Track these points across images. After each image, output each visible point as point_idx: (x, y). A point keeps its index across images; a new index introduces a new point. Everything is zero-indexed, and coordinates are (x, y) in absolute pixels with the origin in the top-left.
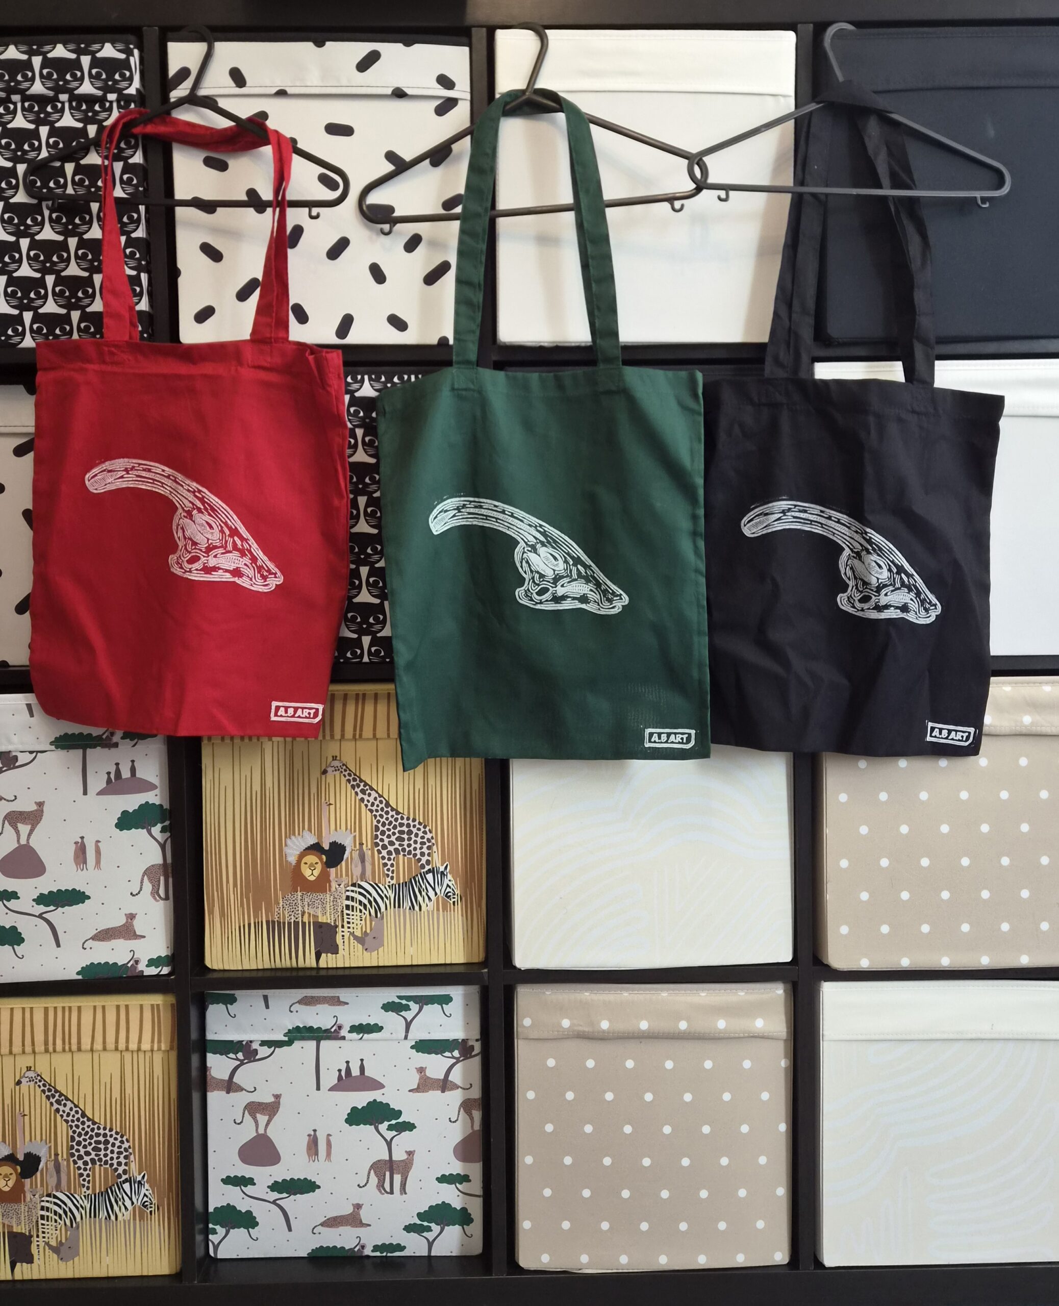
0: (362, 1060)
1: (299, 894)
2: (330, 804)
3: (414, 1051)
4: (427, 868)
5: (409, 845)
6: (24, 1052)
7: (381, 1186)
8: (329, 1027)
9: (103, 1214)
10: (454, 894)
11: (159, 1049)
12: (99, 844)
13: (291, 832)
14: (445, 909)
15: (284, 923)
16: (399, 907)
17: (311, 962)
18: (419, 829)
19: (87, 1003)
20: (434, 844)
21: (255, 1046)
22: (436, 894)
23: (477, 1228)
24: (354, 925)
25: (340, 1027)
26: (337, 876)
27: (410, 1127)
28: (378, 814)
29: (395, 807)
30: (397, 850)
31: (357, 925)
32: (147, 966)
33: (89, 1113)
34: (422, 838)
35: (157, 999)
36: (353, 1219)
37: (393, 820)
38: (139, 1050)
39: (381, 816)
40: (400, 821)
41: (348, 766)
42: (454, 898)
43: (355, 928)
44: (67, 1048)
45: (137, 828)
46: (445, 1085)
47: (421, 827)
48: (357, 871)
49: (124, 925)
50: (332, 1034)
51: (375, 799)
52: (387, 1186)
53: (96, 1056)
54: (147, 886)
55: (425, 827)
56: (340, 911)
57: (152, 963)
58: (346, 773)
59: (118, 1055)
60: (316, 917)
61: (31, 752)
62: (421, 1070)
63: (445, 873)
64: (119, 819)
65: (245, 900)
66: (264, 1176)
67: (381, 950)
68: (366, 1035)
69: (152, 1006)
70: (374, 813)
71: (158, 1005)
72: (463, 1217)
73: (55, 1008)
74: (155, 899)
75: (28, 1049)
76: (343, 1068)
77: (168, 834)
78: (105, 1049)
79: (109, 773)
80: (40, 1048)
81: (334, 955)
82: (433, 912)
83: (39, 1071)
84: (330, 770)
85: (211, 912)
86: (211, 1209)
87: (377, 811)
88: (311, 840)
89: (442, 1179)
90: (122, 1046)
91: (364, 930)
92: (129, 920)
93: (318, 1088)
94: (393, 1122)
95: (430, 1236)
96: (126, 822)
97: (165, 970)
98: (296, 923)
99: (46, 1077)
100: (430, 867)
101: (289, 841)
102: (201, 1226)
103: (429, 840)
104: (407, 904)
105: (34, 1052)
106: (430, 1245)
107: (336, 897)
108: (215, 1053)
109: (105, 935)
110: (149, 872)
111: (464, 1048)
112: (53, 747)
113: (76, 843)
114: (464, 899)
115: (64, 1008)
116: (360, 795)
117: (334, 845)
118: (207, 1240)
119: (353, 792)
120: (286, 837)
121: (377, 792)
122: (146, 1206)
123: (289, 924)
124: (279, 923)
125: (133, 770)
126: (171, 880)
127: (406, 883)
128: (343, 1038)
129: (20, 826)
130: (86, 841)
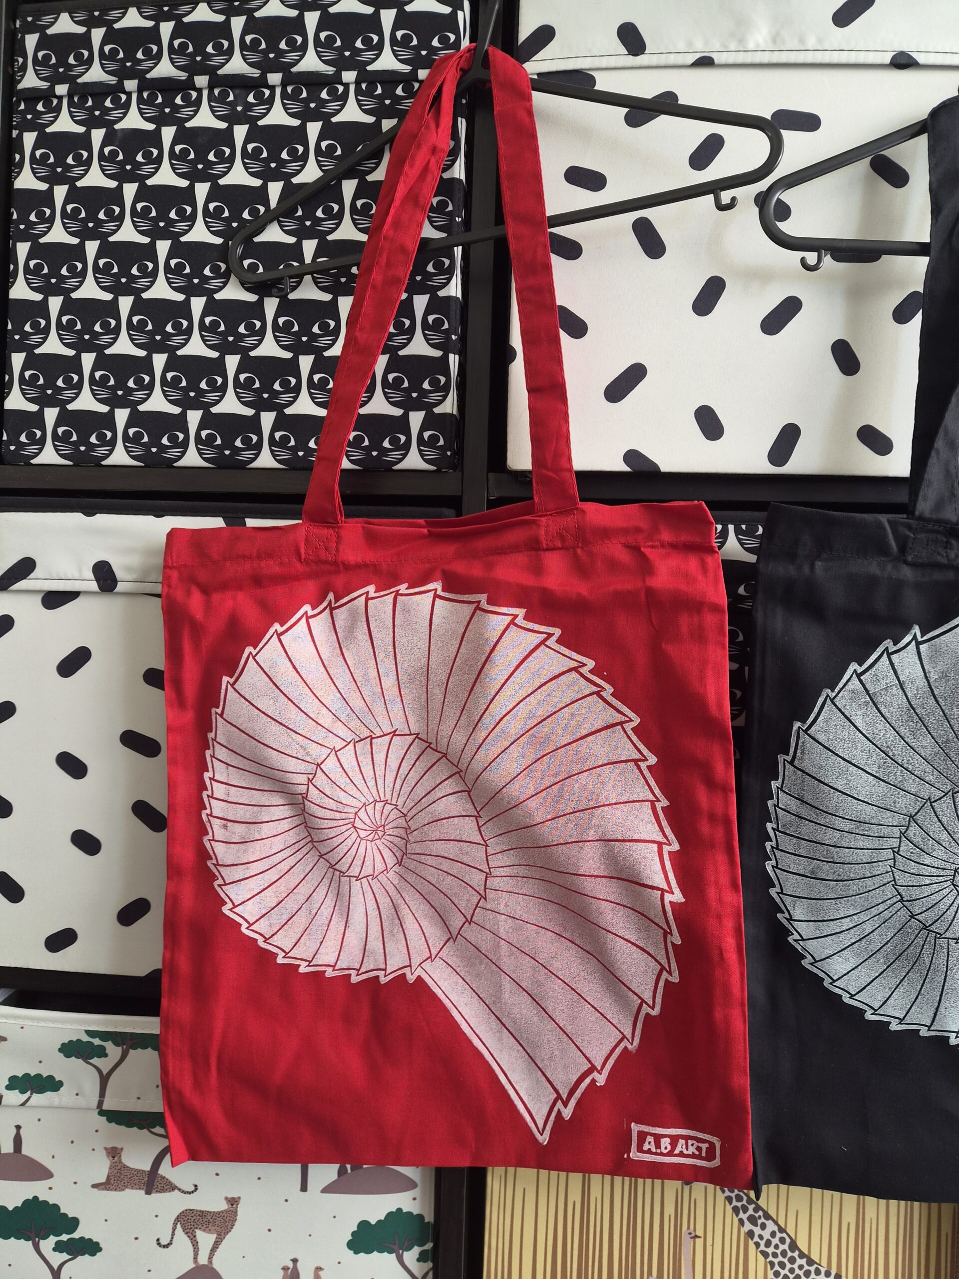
2: (696, 1237)
12: (321, 1273)
28: (776, 1261)
37: (801, 1273)
39: (782, 1265)
45: (381, 1250)
51: (773, 1234)
64: (353, 1234)
70: (771, 1258)
77: (430, 1265)
87: (775, 1255)
96: (364, 1239)
113: (285, 1269)
116: (748, 1226)
129: (200, 1234)
130: (299, 1265)
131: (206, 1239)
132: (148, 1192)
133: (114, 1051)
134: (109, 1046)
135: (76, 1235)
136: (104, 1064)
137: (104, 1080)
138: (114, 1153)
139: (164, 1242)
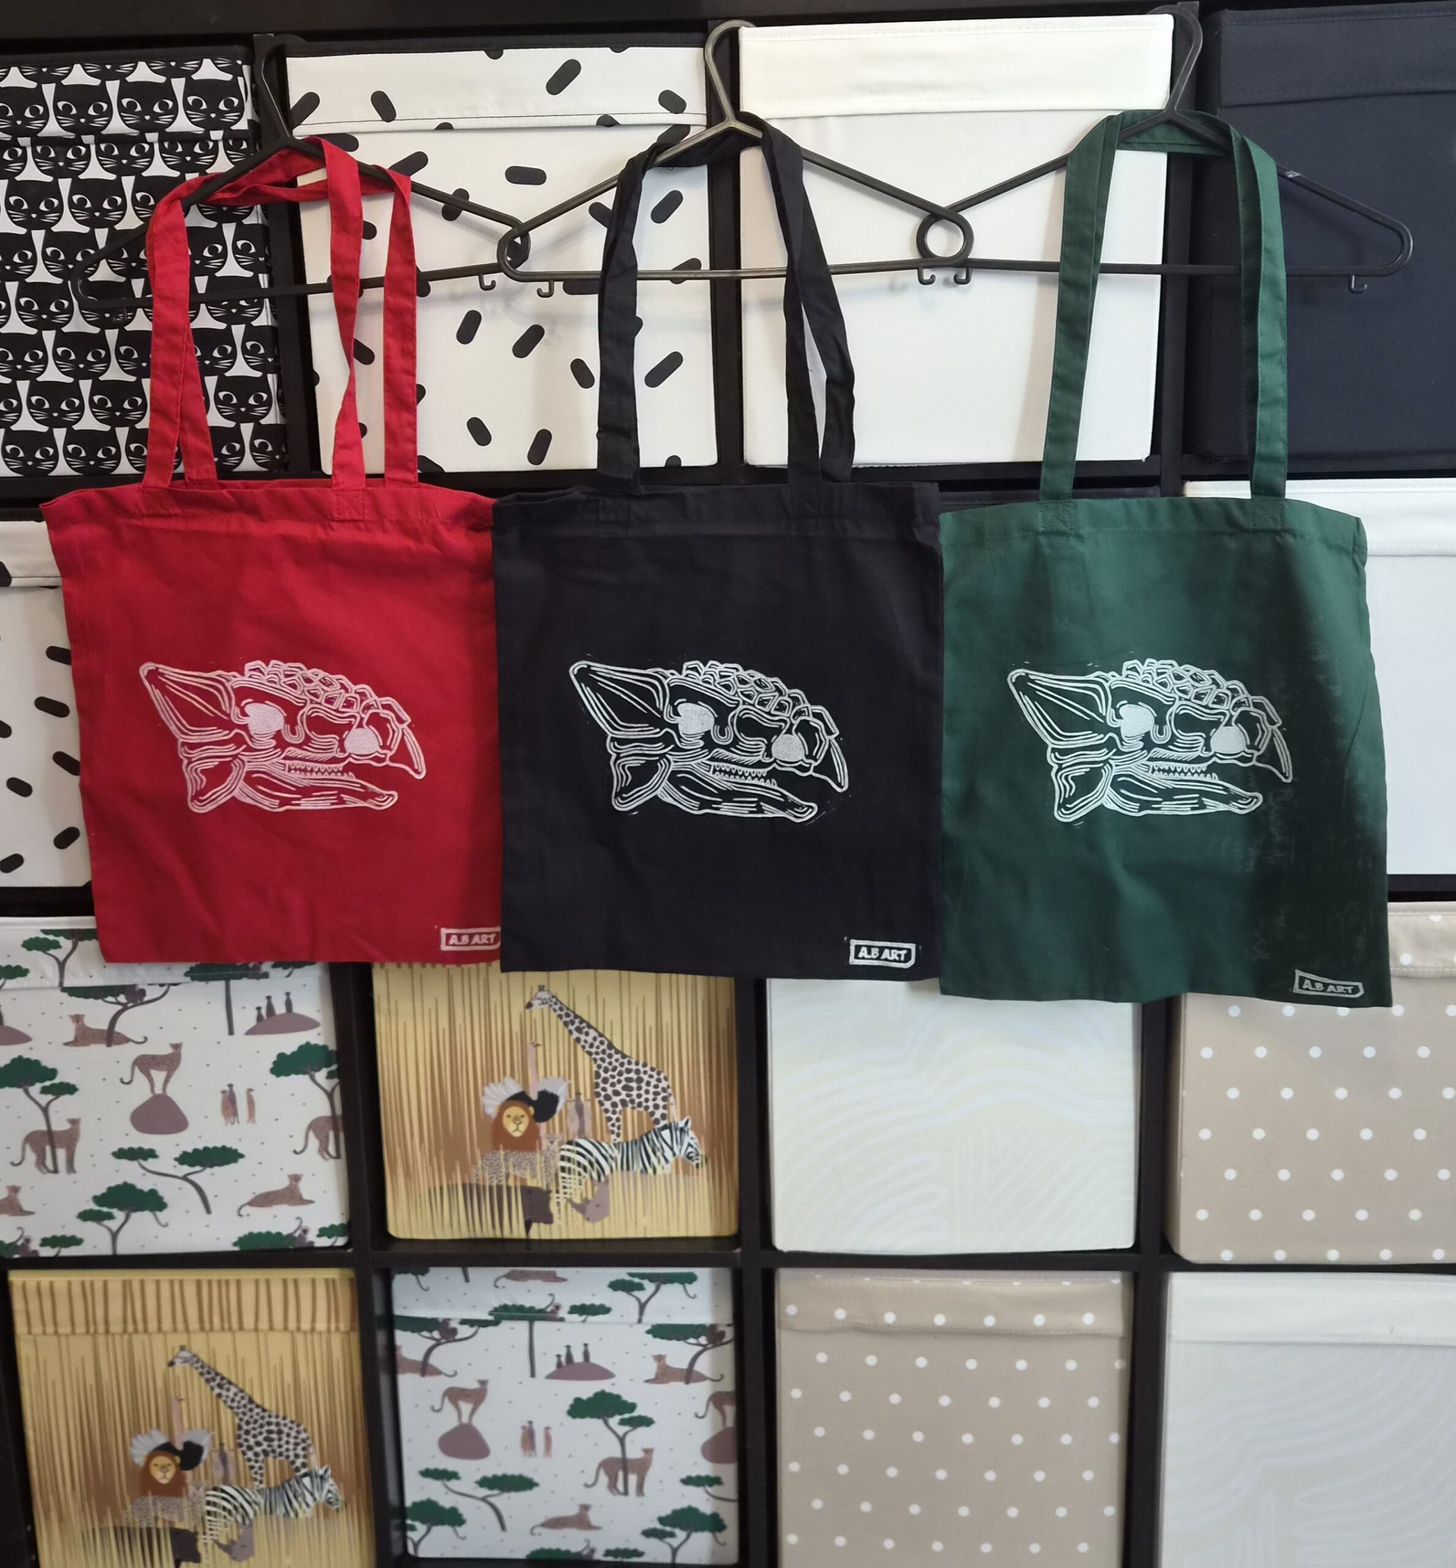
0: (586, 1345)
1: (502, 1153)
2: (537, 1045)
3: (650, 1336)
4: (663, 1123)
5: (639, 1096)
6: (175, 1330)
7: (612, 1486)
8: (543, 1306)
9: (280, 1511)
10: (698, 1155)
11: (337, 1329)
12: (252, 1093)
13: (489, 1078)
14: (686, 1172)
15: (484, 1187)
16: (628, 1169)
17: (519, 1232)
18: (651, 1076)
19: (248, 1277)
20: (670, 1095)
21: (454, 1324)
22: (674, 1154)
23: (731, 1535)
24: (572, 1191)
25: (558, 1307)
26: (548, 1132)
27: (646, 1422)
28: (598, 1057)
29: (619, 1047)
30: (624, 1103)
31: (575, 1190)
32: (319, 1236)
33: (257, 1400)
34: (656, 1087)
35: (332, 1273)
36: (581, 1521)
37: (617, 1064)
38: (313, 1330)
39: (603, 1060)
40: (626, 1066)
41: (560, 998)
42: (697, 1159)
43: (573, 1192)
44: (226, 1325)
45: (297, 1073)
46: (689, 1375)
47: (654, 1074)
48: (574, 1126)
49: (287, 1188)
50: (549, 1315)
51: (595, 1039)
52: (620, 1486)
53: (262, 1337)
54: (314, 1143)
55: (659, 1073)
56: (553, 1172)
57: (323, 1232)
58: (557, 1007)
59: (287, 1336)
60: (523, 1180)
61: (162, 985)
62: (659, 1358)
63: (686, 1129)
64: (274, 1063)
65: (435, 1159)
66: (470, 1470)
67: (606, 1220)
68: (591, 1318)
69: (327, 1281)
70: (594, 1056)
71: (333, 1280)
72: (715, 1524)
73: (210, 1283)
74: (324, 1158)
75: (180, 1326)
76: (563, 1353)
77: (336, 1081)
78: (271, 1328)
79: (259, 1009)
80: (194, 1325)
81: (548, 1226)
83: (195, 1350)
84: (536, 1003)
85: (394, 1172)
86: (408, 1503)
87: (597, 1053)
88: (515, 1088)
89: (688, 1481)
90: (292, 1325)
91: (584, 1196)
92: (294, 1183)
93: (533, 1375)
94: (627, 1416)
95: (675, 1542)
96: (283, 1066)
97: (341, 1241)
98: (499, 1188)
99: (204, 1357)
100: (666, 1122)
101: (487, 1090)
102: (397, 1522)
103: (664, 1090)
104: (638, 1167)
105: (187, 1330)
106: (675, 1552)
107: (548, 1155)
108: (405, 1330)
109: (264, 1200)
110: (315, 1126)
111: (713, 1335)
112: (188, 979)
113: (224, 1092)
114: (710, 1161)
115: (219, 1282)
116: (575, 1035)
117: (543, 1094)
118: (404, 1539)
119: (566, 1031)
120: (483, 1085)
121: (596, 1030)
122: (330, 1503)
123: (491, 1188)
124: (478, 1186)
125: (289, 1004)
126: (342, 1135)
127: (636, 1141)
128: (562, 1320)
129: (154, 1073)
130: (235, 1089)
131: (159, 1076)
132: (109, 1045)
133: (66, 944)
134: (62, 940)
135: (56, 1081)
136: (60, 954)
137: (62, 965)
138: (77, 1019)
139: (126, 1080)
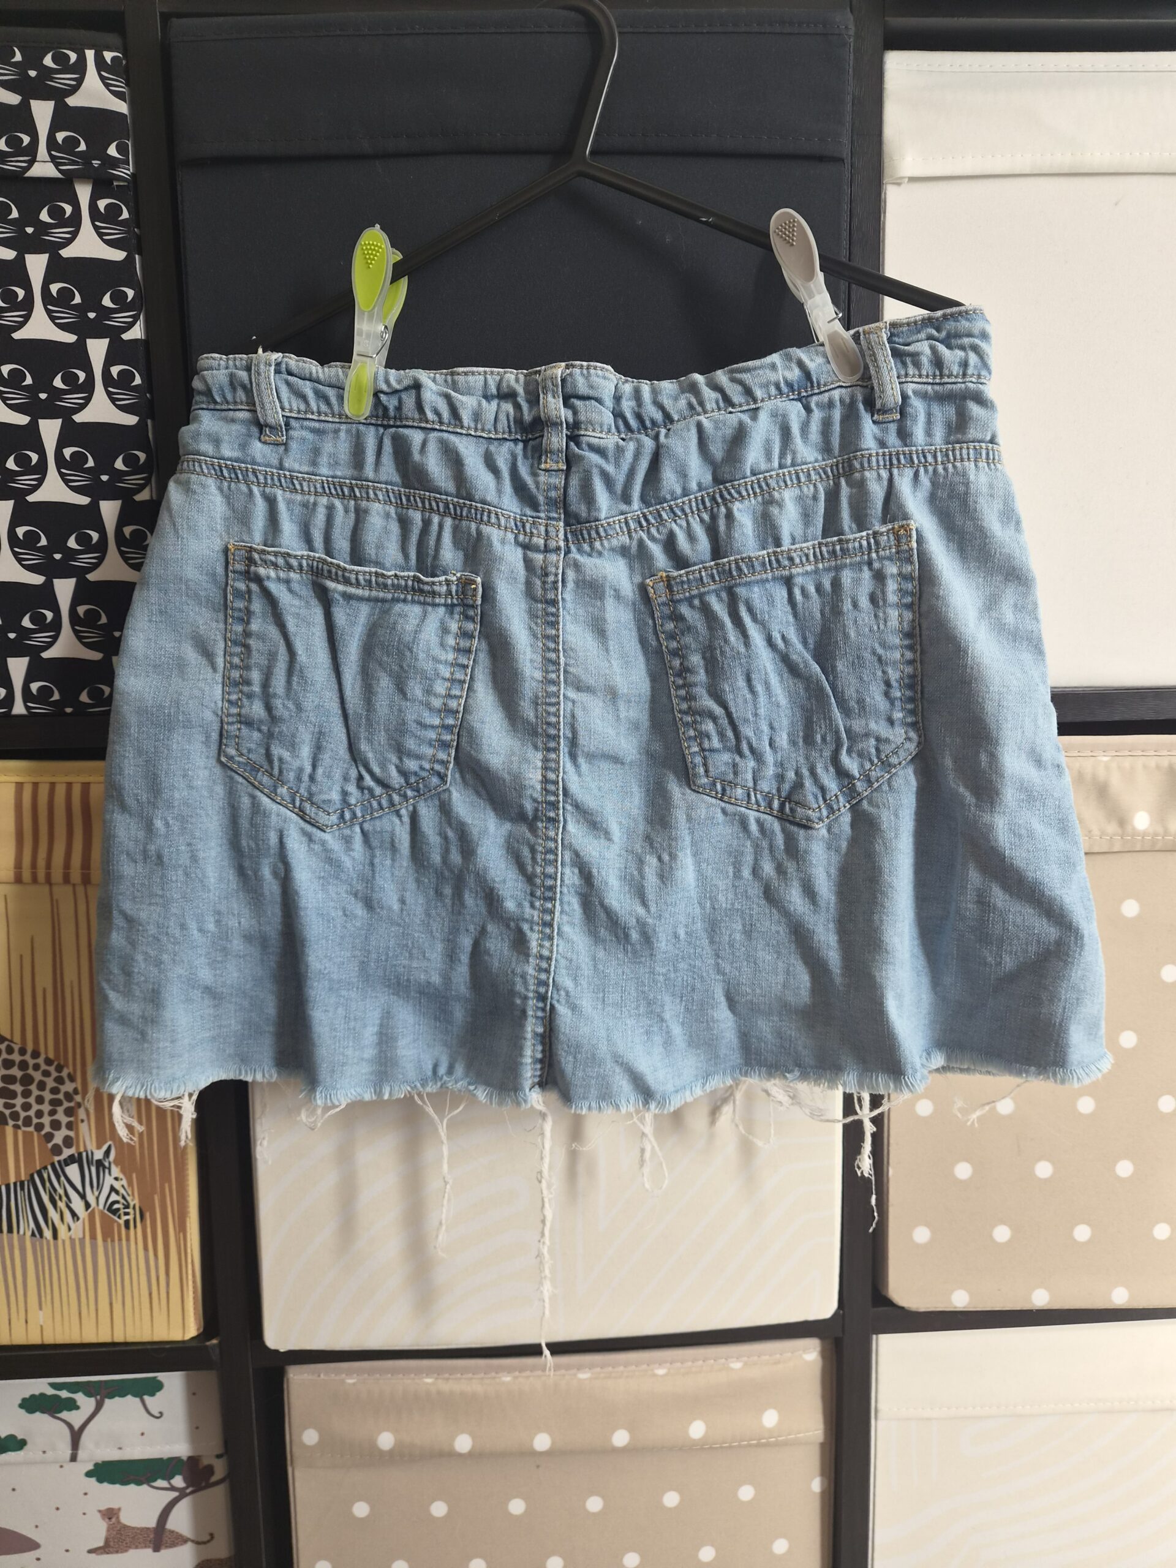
4: (67, 1152)
5: (26, 1107)
10: (127, 1207)
14: (108, 1234)
16: (10, 1230)
18: (46, 1074)
20: (79, 1105)
22: (88, 1206)
34: (55, 1091)
42: (126, 1214)
47: (52, 1069)
55: (59, 1069)
62: (110, 1515)
63: (107, 1164)
82: (82, 1240)
100: (72, 1151)
103: (69, 1097)
104: (27, 1225)
114: (147, 1215)
127: (22, 1183)
